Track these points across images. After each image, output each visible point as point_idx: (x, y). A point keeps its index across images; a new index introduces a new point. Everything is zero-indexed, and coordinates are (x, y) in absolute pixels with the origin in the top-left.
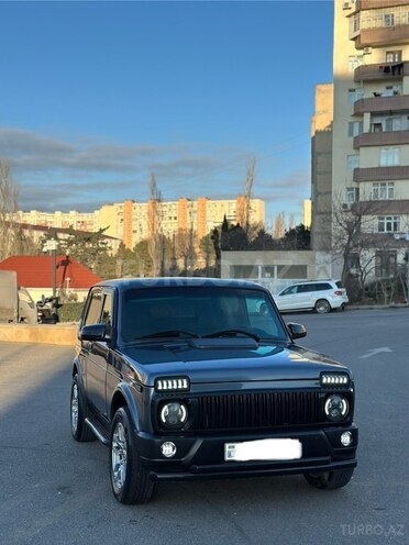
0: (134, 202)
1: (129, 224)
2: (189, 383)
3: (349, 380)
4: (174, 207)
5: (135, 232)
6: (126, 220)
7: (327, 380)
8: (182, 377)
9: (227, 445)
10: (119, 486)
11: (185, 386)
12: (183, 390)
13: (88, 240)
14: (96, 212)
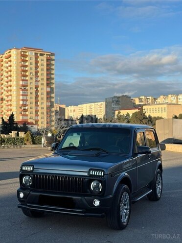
2: (33, 168)
3: (104, 174)
7: (92, 173)
12: (31, 171)
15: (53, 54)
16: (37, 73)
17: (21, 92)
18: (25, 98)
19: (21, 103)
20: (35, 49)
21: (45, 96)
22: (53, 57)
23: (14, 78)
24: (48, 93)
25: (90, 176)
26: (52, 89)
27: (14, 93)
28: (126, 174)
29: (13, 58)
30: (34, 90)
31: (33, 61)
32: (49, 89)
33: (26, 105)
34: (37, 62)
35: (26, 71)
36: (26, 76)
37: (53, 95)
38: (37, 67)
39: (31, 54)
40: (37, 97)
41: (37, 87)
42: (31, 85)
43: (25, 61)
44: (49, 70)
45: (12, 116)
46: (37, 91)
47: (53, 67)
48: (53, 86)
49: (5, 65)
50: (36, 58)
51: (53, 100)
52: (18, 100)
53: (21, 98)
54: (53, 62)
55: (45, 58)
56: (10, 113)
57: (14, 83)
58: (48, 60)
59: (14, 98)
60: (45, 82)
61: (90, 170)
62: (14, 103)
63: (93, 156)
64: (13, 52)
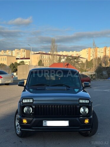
0: (91, 48)
1: (90, 55)
2: (33, 101)
3: (89, 102)
4: (102, 49)
5: (91, 56)
6: (89, 53)
7: (81, 101)
8: (31, 99)
9: (44, 121)
10: (19, 132)
11: (32, 101)
12: (31, 103)
13: (75, 59)
14: (81, 51)
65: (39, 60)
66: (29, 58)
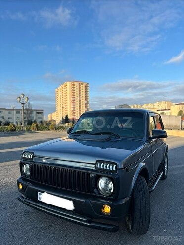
2: (33, 156)
3: (117, 169)
7: (100, 166)
9: (39, 193)
12: (30, 159)
15: (88, 84)
16: (80, 94)
17: (72, 104)
18: (74, 106)
19: (72, 109)
20: (79, 82)
21: (84, 106)
22: (88, 85)
23: (68, 97)
24: (85, 104)
25: (97, 170)
26: (87, 102)
27: (69, 104)
28: (144, 164)
29: (68, 87)
30: (78, 103)
31: (78, 88)
32: (86, 102)
33: (75, 110)
34: (80, 88)
35: (74, 93)
36: (74, 95)
37: (88, 105)
38: (80, 91)
39: (77, 84)
40: (80, 106)
41: (80, 101)
42: (77, 100)
43: (74, 88)
44: (86, 92)
45: (67, 115)
46: (80, 103)
47: (88, 90)
48: (88, 100)
49: (64, 90)
50: (79, 86)
51: (88, 107)
52: (71, 108)
53: (72, 106)
54: (88, 88)
55: (84, 86)
56: (66, 114)
57: (68, 99)
58: (85, 87)
59: (69, 107)
60: (84, 98)
61: (98, 161)
62: (69, 109)
63: (104, 142)
64: (68, 84)
65: (179, 110)
66: (169, 109)
